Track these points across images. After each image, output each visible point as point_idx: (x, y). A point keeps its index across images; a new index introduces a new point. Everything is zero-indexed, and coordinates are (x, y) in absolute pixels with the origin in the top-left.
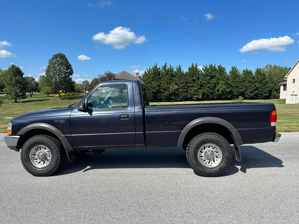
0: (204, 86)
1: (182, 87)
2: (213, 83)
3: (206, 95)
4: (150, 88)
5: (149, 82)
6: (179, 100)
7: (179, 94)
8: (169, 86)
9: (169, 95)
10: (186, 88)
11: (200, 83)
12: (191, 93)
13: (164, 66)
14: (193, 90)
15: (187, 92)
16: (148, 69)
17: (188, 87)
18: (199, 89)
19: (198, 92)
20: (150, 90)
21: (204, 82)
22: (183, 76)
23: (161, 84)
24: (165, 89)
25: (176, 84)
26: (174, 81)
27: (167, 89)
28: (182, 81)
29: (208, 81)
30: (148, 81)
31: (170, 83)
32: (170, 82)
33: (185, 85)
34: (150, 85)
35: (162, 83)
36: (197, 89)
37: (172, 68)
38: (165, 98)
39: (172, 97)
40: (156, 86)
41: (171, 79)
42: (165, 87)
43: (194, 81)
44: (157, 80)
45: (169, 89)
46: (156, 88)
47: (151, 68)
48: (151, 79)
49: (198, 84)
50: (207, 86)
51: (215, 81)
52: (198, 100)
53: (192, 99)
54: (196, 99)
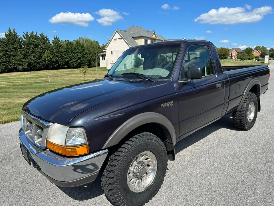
0: (28, 55)
1: (3, 56)
2: (38, 52)
3: (32, 65)
10: (7, 58)
11: (23, 52)
12: (14, 64)
14: (17, 59)
15: (10, 61)
17: (9, 55)
18: (24, 58)
19: (23, 61)
21: (28, 51)
29: (32, 50)
33: (5, 54)
36: (21, 59)
43: (15, 49)
49: (21, 53)
50: (32, 55)
51: (40, 51)
52: (24, 70)
53: (17, 70)
54: (21, 69)
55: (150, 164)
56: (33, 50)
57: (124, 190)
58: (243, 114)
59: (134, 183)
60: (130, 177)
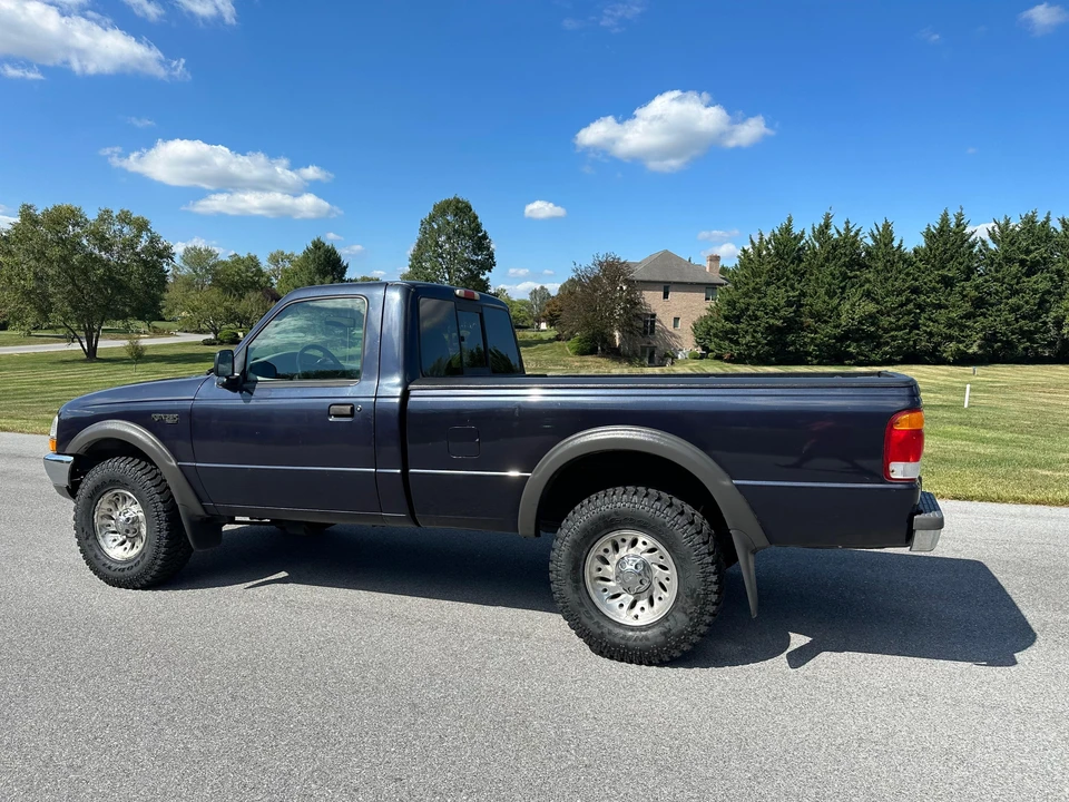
0: (992, 305)
1: (895, 309)
2: (1035, 291)
3: (1001, 341)
4: (759, 313)
5: (756, 290)
6: (878, 358)
7: (881, 337)
8: (839, 304)
9: (835, 337)
10: (909, 313)
11: (974, 293)
12: (931, 334)
13: (821, 226)
14: (943, 319)
15: (916, 327)
16: (757, 241)
17: (918, 306)
18: (968, 316)
19: (962, 328)
20: (757, 318)
21: (995, 286)
22: (901, 265)
23: (803, 294)
24: (818, 317)
25: (868, 295)
26: (861, 286)
27: (830, 317)
28: (893, 286)
29: (1011, 285)
30: (752, 285)
31: (842, 293)
32: (843, 288)
33: (909, 301)
34: (759, 298)
35: (810, 291)
36: (961, 318)
37: (852, 234)
38: (820, 350)
39: (849, 346)
40: (782, 303)
41: (845, 277)
42: (819, 306)
43: (947, 282)
44: (787, 280)
45: (839, 316)
46: (782, 313)
47: (766, 237)
48: (764, 278)
49: (966, 296)
50: (1007, 304)
51: (1042, 286)
52: (963, 360)
53: (936, 357)
54: (952, 355)
56: (1017, 284)
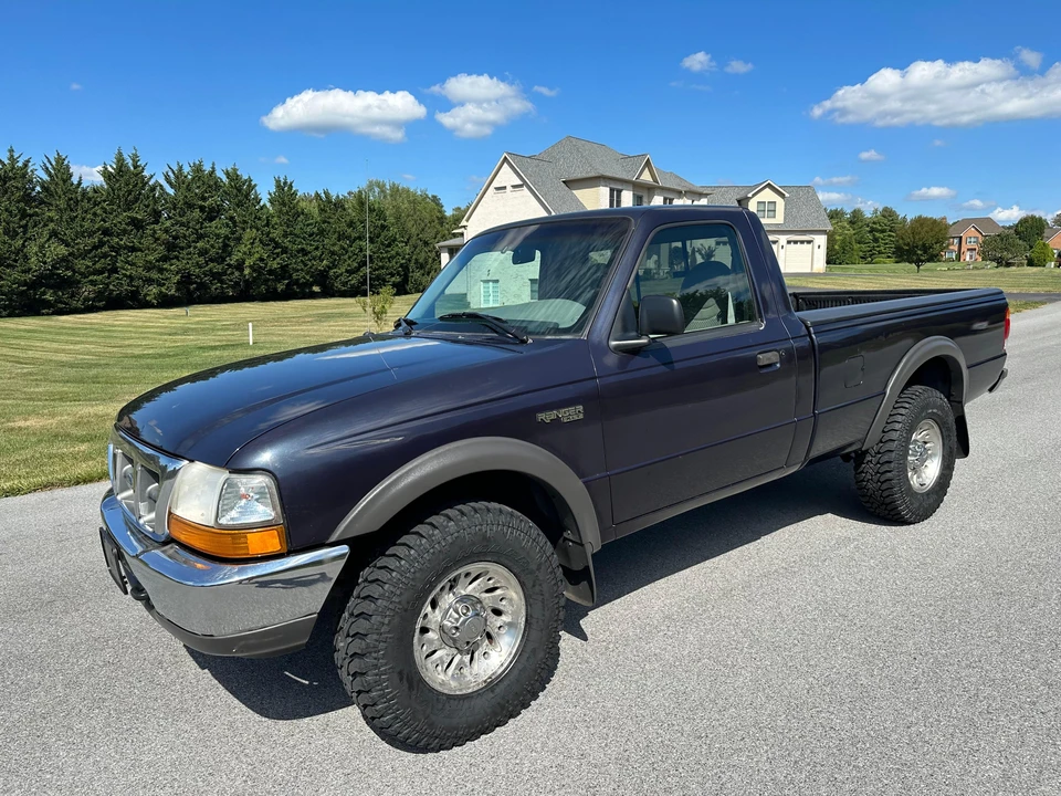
0: (182, 248)
1: (91, 251)
2: (218, 236)
3: (196, 283)
6: (79, 305)
7: (79, 282)
8: (24, 246)
9: (25, 283)
10: (105, 256)
11: (165, 236)
12: (131, 278)
14: (140, 263)
15: (114, 270)
17: (112, 248)
18: (165, 259)
19: (161, 270)
21: (183, 230)
22: (85, 204)
25: (54, 234)
26: (46, 225)
27: (16, 261)
28: (82, 226)
29: (197, 230)
31: (25, 233)
32: (25, 227)
33: (101, 244)
36: (157, 261)
37: (20, 164)
38: (10, 300)
39: (44, 293)
41: (24, 215)
43: (137, 224)
45: (26, 258)
49: (158, 239)
50: (195, 247)
51: (224, 231)
52: (166, 302)
53: (139, 301)
54: (155, 298)
55: (502, 608)
56: (201, 228)
57: (401, 680)
58: (890, 462)
59: (443, 663)
60: (431, 642)
